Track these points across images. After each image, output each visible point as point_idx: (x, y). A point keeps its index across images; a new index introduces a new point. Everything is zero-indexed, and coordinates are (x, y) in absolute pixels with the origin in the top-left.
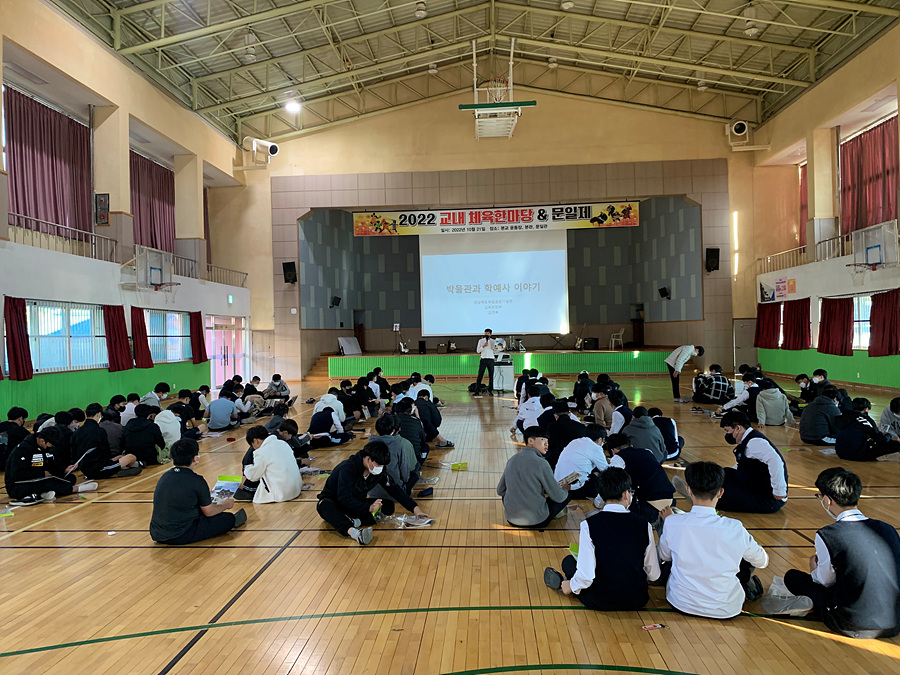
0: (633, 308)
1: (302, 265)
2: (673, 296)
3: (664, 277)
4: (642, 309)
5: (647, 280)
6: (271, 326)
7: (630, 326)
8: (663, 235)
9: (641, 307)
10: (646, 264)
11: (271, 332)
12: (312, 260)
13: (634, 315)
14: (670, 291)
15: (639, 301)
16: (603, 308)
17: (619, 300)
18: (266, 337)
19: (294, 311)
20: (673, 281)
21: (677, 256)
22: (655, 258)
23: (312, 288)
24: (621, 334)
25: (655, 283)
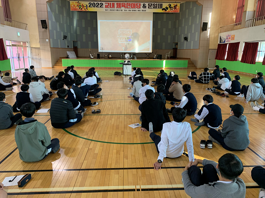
0: (174, 44)
1: (50, 22)
2: (189, 40)
3: (186, 33)
4: (177, 45)
5: (180, 34)
6: (38, 46)
7: (172, 51)
8: (187, 17)
9: (177, 44)
10: (180, 28)
11: (38, 48)
12: (54, 20)
13: (174, 47)
14: (188, 38)
15: (176, 42)
16: (164, 44)
17: (169, 41)
18: (37, 50)
19: (47, 40)
20: (189, 34)
21: (192, 25)
22: (183, 26)
23: (55, 31)
24: (169, 53)
25: (183, 35)
